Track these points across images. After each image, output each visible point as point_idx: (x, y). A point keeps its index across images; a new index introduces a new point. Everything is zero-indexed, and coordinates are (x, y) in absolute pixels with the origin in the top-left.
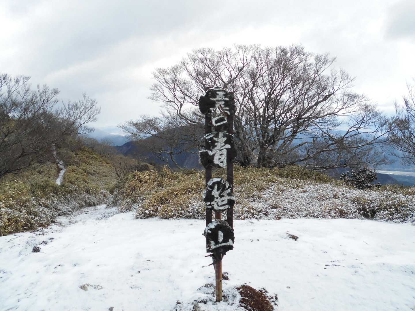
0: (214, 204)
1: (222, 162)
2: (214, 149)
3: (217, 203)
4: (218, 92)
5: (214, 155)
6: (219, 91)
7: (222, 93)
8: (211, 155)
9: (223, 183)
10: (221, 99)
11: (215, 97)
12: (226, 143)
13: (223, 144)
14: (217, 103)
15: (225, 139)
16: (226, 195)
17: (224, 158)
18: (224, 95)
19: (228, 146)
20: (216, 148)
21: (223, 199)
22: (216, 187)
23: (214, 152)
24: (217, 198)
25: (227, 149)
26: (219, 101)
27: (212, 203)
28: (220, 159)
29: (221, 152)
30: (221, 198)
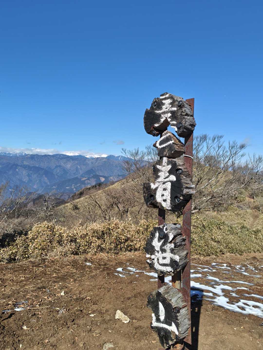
0: (154, 259)
1: (165, 201)
2: (157, 181)
3: (158, 259)
4: (164, 101)
5: (156, 189)
6: (165, 99)
7: (169, 101)
8: (154, 188)
9: (166, 232)
10: (167, 110)
11: (160, 108)
12: (170, 172)
13: (168, 174)
14: (162, 116)
15: (170, 167)
16: (168, 251)
17: (168, 195)
18: (171, 104)
19: (173, 178)
20: (159, 180)
21: (164, 255)
22: (157, 235)
23: (156, 185)
24: (158, 252)
25: (172, 182)
26: (164, 113)
27: (153, 257)
28: (163, 195)
29: (164, 185)
30: (162, 253)
